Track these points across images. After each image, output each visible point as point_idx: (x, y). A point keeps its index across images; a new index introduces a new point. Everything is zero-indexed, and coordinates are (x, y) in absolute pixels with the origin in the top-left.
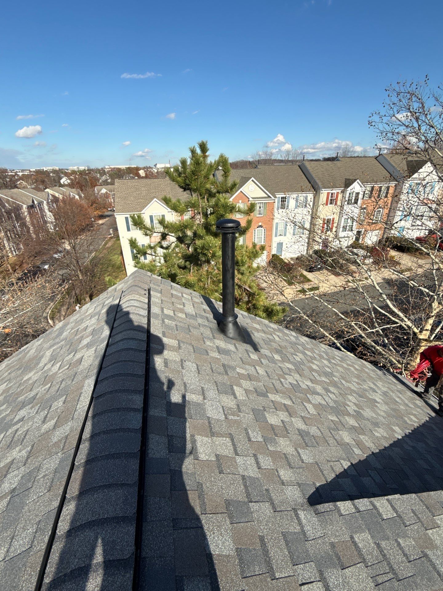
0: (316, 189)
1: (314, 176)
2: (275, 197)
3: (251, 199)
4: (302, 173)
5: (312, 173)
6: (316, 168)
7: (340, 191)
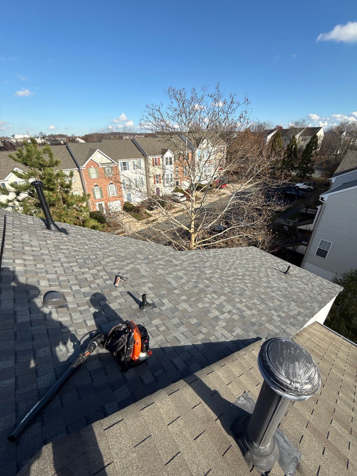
0: (144, 156)
1: (142, 147)
2: (118, 163)
3: (100, 165)
4: (134, 145)
5: (140, 145)
6: (143, 142)
7: (160, 157)
